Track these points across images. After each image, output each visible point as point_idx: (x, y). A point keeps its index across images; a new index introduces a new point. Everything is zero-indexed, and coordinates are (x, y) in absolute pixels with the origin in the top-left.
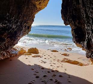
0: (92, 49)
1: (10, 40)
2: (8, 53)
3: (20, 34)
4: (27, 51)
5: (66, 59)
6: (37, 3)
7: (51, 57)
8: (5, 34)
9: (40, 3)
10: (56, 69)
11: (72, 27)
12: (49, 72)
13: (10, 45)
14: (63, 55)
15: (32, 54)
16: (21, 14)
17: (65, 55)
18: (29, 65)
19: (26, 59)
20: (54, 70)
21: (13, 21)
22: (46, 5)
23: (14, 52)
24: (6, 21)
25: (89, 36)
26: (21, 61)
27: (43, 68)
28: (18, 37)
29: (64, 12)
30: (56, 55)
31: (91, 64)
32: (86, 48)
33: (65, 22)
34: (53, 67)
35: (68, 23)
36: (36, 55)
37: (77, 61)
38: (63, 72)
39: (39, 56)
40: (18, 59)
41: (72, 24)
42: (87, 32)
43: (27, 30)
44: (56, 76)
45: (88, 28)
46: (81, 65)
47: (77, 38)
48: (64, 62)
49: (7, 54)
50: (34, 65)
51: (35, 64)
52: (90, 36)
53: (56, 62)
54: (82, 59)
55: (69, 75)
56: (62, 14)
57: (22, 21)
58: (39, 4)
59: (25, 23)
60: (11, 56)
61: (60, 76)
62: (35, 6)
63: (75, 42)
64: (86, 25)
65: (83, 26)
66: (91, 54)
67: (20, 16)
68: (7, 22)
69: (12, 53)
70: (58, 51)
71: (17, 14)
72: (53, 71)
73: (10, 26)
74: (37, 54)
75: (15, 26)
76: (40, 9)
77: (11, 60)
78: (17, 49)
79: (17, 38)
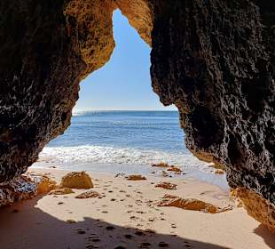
0: (244, 162)
1: (18, 152)
2: (8, 190)
3: (45, 134)
4: (59, 183)
5: (169, 197)
6: (85, 52)
7: (128, 196)
8: (4, 135)
9: (92, 52)
10: (149, 228)
11: (182, 109)
12: (128, 237)
13: (19, 166)
14: (160, 186)
15: (73, 190)
16: (50, 79)
17: (166, 186)
18: (71, 222)
19: (60, 204)
20: (143, 228)
21: (28, 98)
22: (107, 58)
23: (25, 187)
24: (12, 96)
25: (232, 129)
26: (45, 211)
27: (111, 228)
28: (39, 141)
29: (159, 71)
30: (141, 189)
31: (238, 206)
32: (227, 161)
33: (164, 97)
34: (139, 222)
35: (172, 99)
36: (86, 191)
37: (199, 202)
38: (169, 233)
39: (94, 195)
40: (36, 206)
41: (183, 100)
42: (227, 118)
43: (60, 123)
44: (149, 245)
45: (232, 107)
46: (213, 210)
47: (199, 137)
48: (166, 205)
49: (7, 194)
50: (82, 220)
51: (85, 218)
52: (237, 128)
53: (144, 207)
54: (213, 194)
55: (186, 241)
56: (152, 76)
57: (51, 99)
58: (90, 54)
59: (56, 104)
60: (16, 200)
61: (163, 245)
62: (79, 58)
63: (195, 147)
64: (222, 101)
65: (212, 103)
66: (242, 176)
67: (46, 83)
68: (14, 98)
69: (20, 189)
70: (144, 179)
71: (38, 78)
72: (140, 233)
73: (21, 109)
74: (89, 188)
75: (33, 111)
76: (93, 68)
77: (16, 211)
78: (32, 179)
79: (38, 144)
